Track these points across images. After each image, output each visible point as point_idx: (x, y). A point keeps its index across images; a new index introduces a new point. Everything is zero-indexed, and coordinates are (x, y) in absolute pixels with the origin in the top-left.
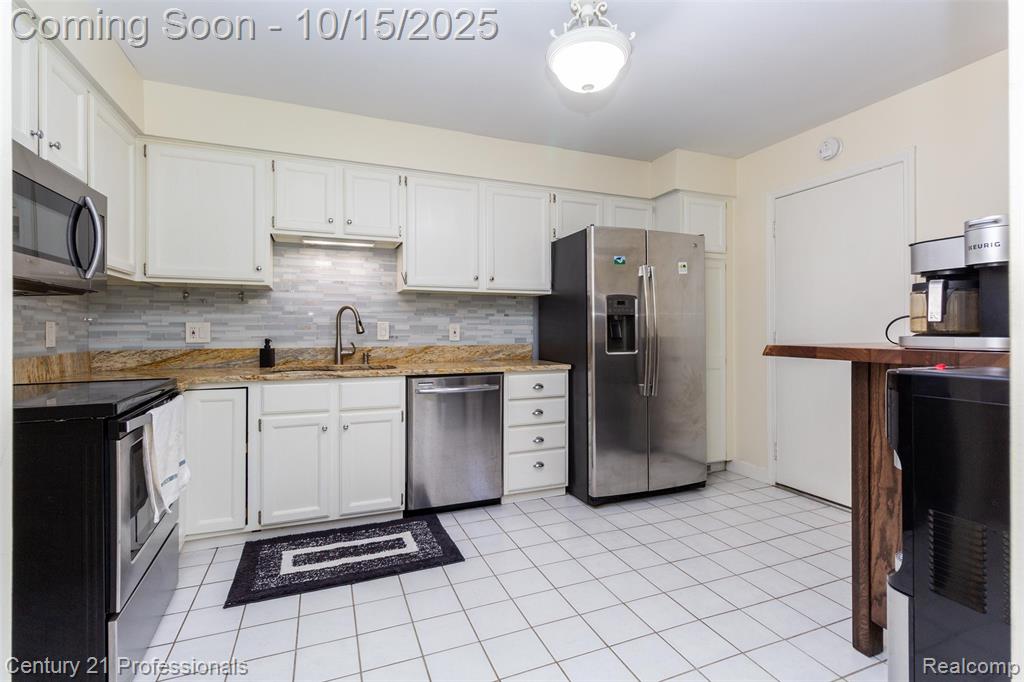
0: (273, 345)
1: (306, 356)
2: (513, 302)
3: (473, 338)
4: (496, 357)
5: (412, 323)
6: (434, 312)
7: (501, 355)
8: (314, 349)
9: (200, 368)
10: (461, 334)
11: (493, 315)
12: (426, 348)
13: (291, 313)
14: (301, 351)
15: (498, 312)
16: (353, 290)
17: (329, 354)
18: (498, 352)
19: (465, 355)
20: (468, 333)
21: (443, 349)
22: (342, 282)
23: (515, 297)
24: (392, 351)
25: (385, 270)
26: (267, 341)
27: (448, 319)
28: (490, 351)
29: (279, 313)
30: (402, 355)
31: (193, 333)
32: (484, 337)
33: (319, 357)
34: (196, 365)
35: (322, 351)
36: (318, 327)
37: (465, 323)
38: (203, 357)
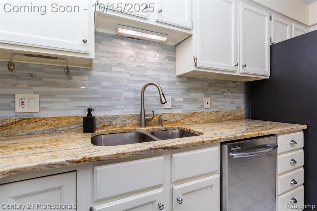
0: (94, 114)
1: (118, 121)
2: (234, 85)
3: (216, 107)
4: (228, 118)
5: (185, 97)
6: (196, 90)
7: (230, 117)
8: (124, 116)
9: (29, 134)
10: (211, 104)
11: (225, 92)
12: (194, 113)
13: (106, 88)
14: (115, 118)
15: (228, 90)
16: (148, 73)
17: (134, 119)
18: (229, 115)
19: (214, 117)
20: (214, 104)
21: (202, 114)
22: (142, 67)
23: (235, 82)
24: (174, 115)
25: (169, 60)
26: (90, 111)
27: (203, 95)
28: (226, 114)
29: (98, 88)
30: (180, 118)
31: (23, 103)
32: (221, 106)
33: (128, 122)
34: (26, 132)
35: (130, 117)
36: (126, 99)
37: (212, 97)
38: (32, 125)
